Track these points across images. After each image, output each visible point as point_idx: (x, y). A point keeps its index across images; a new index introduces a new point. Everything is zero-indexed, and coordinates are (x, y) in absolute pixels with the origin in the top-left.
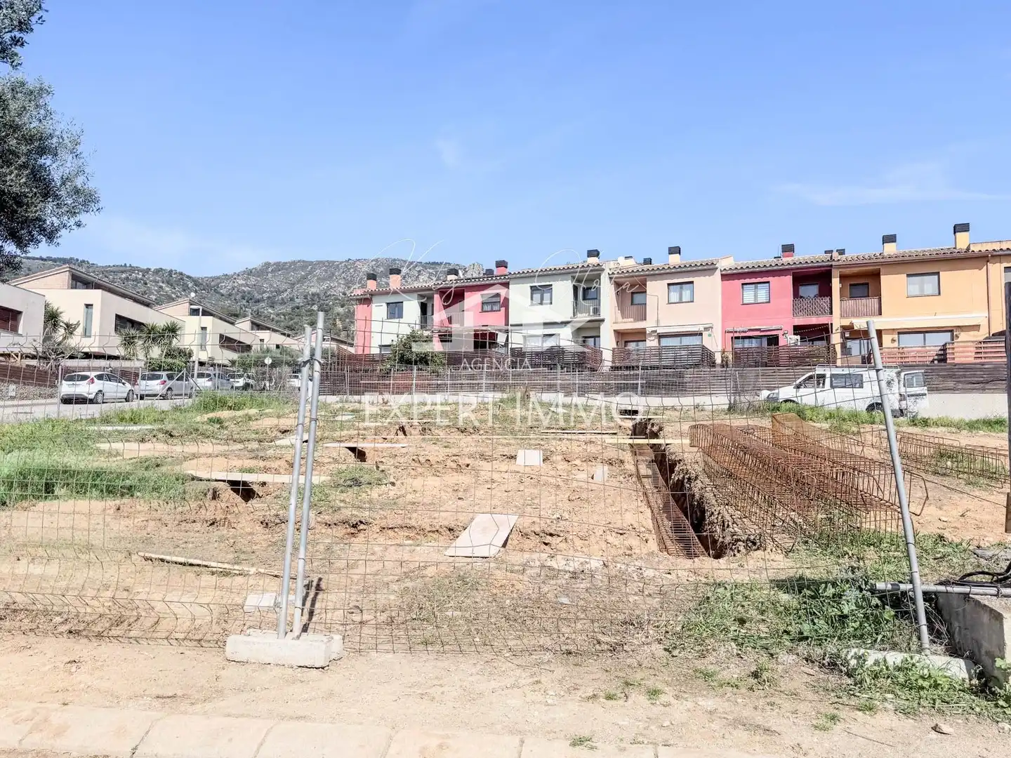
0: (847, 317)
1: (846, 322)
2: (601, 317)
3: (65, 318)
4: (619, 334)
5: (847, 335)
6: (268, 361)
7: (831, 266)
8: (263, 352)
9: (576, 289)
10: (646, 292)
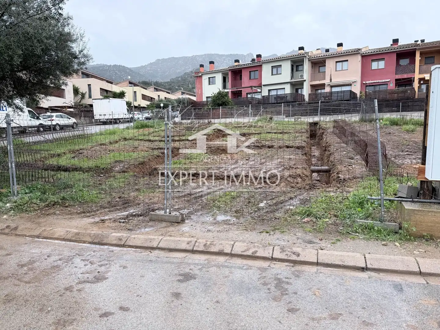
0: (423, 73)
1: (422, 76)
2: (304, 79)
3: (81, 90)
4: (313, 86)
5: (422, 82)
6: (162, 105)
7: (416, 49)
8: (160, 101)
9: (292, 66)
10: (325, 66)
